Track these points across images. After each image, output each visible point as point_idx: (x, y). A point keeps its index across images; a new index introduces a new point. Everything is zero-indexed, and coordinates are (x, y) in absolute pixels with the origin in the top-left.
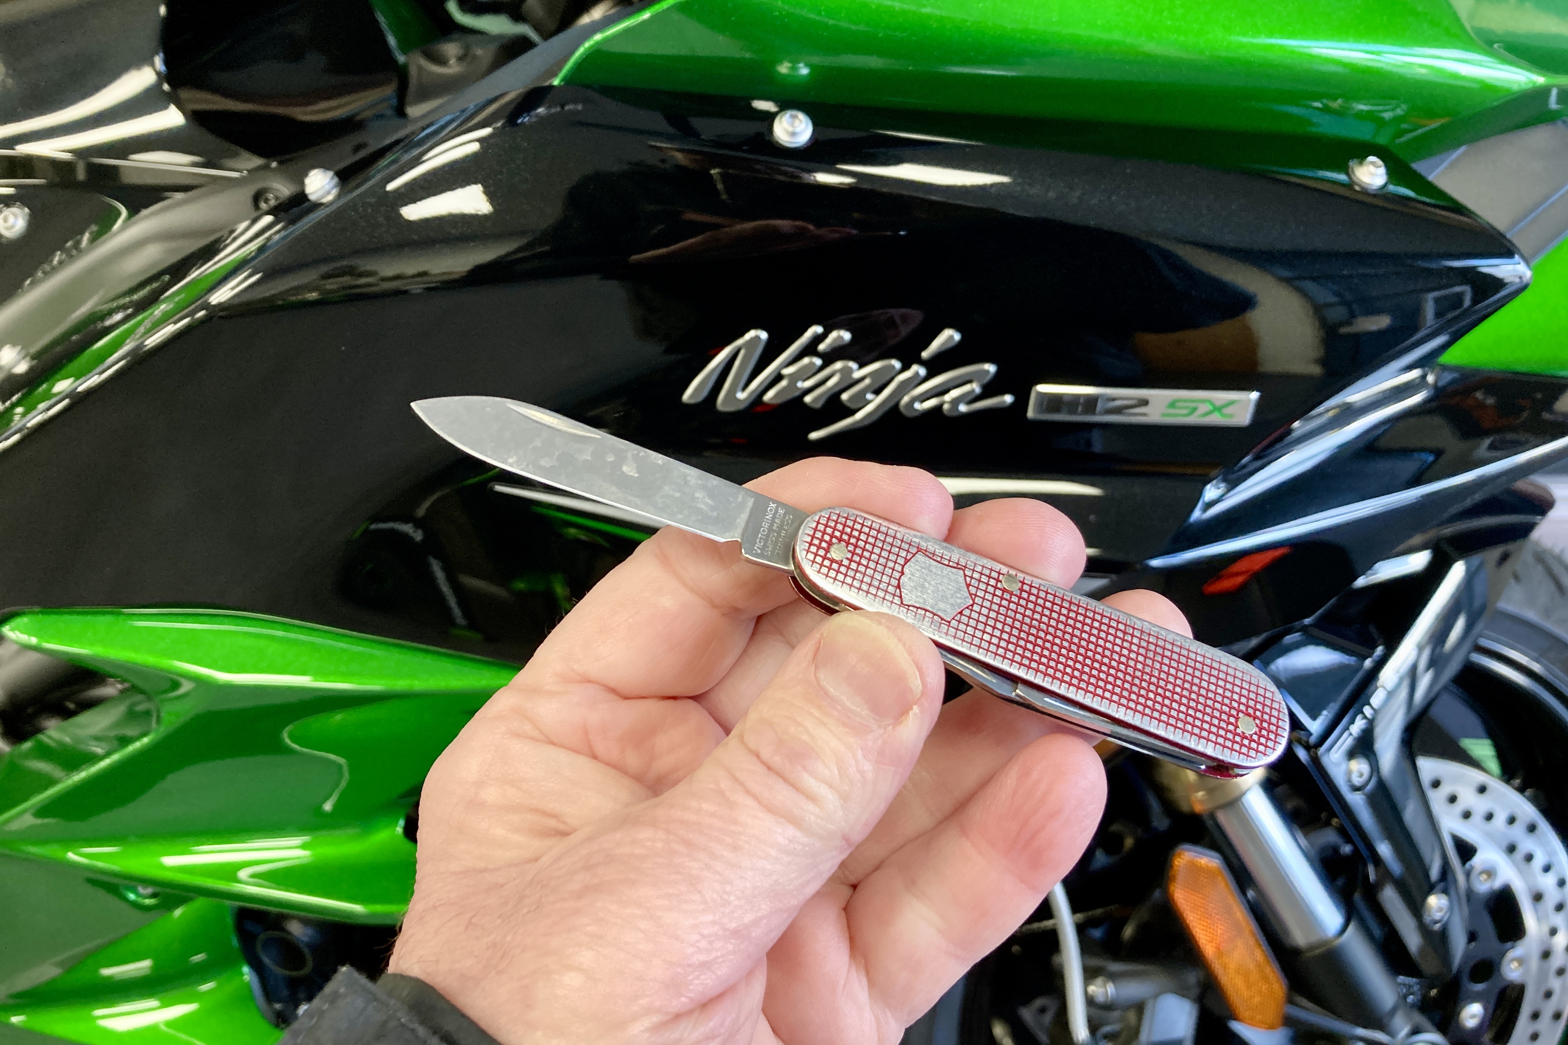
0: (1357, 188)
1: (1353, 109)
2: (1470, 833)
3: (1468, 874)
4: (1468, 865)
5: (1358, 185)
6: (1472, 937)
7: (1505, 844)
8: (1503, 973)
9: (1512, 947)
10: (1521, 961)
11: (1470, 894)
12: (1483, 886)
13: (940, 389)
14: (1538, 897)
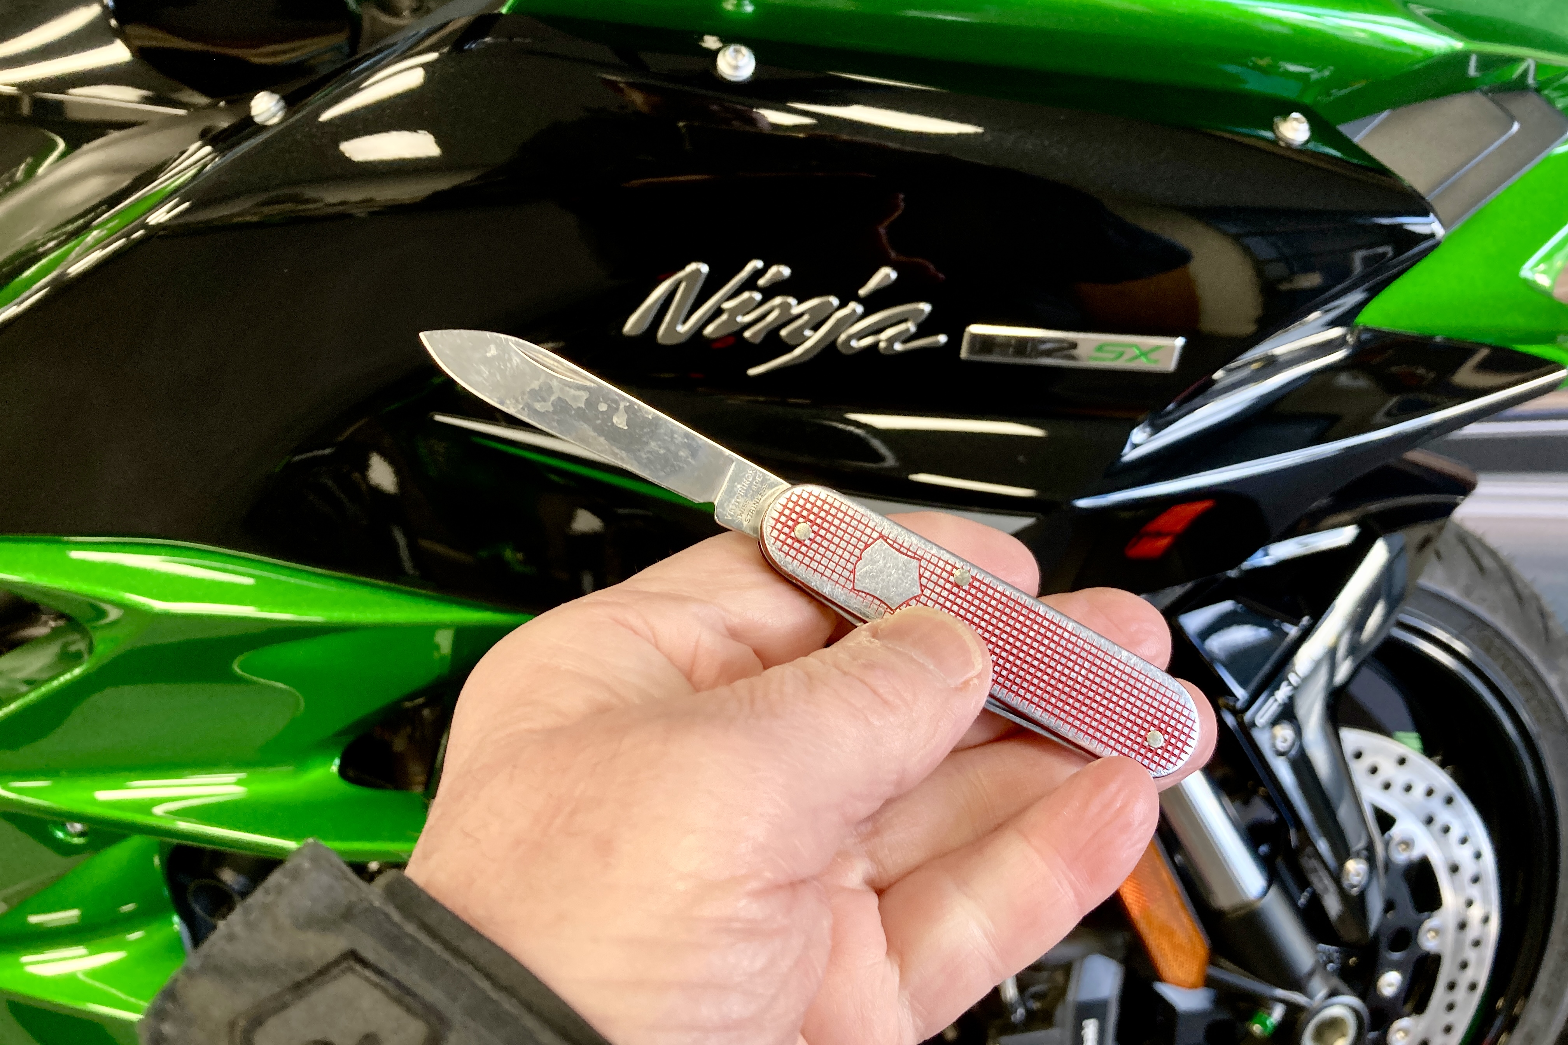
0: (1282, 144)
1: (1279, 68)
2: (1389, 803)
3: (1387, 844)
4: (1386, 835)
5: (1283, 141)
6: (1389, 906)
7: (1423, 816)
8: (1420, 944)
9: (1429, 917)
10: (1437, 931)
11: (1388, 864)
12: (1401, 857)
13: (875, 328)
14: (1454, 869)
